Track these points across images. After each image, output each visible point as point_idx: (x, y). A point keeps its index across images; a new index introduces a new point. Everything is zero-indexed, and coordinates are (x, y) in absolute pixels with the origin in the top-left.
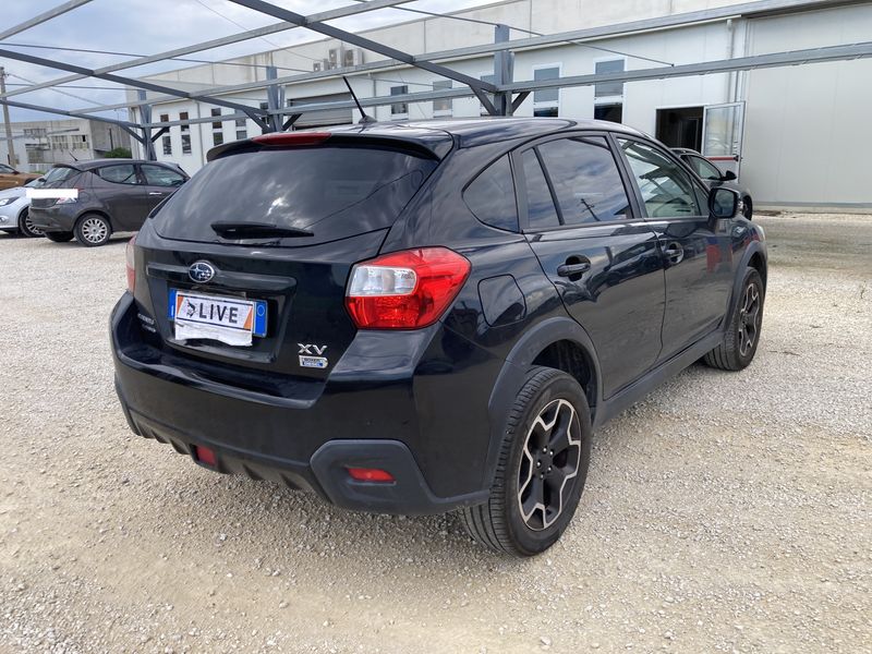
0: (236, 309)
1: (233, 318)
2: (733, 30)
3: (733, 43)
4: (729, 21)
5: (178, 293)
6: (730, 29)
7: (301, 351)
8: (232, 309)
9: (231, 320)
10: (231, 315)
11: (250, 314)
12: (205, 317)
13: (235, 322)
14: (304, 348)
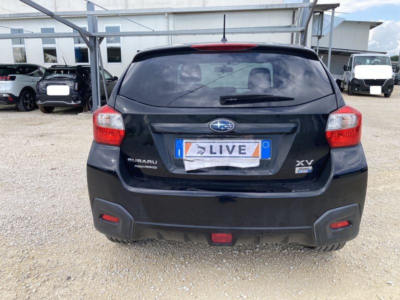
0: (244, 146)
1: (242, 151)
2: (168, 18)
3: (168, 24)
4: (166, 14)
5: (185, 141)
6: (167, 18)
7: (297, 165)
8: (240, 147)
9: (240, 153)
10: (240, 150)
11: (258, 148)
12: (215, 153)
13: (245, 153)
14: (300, 163)
